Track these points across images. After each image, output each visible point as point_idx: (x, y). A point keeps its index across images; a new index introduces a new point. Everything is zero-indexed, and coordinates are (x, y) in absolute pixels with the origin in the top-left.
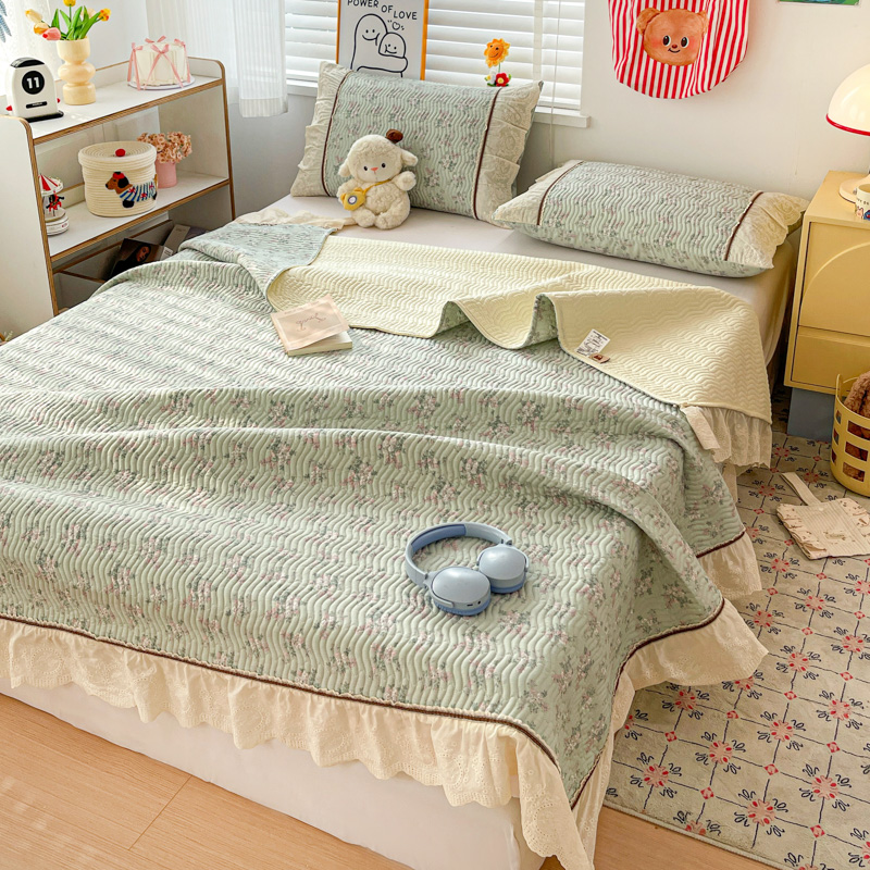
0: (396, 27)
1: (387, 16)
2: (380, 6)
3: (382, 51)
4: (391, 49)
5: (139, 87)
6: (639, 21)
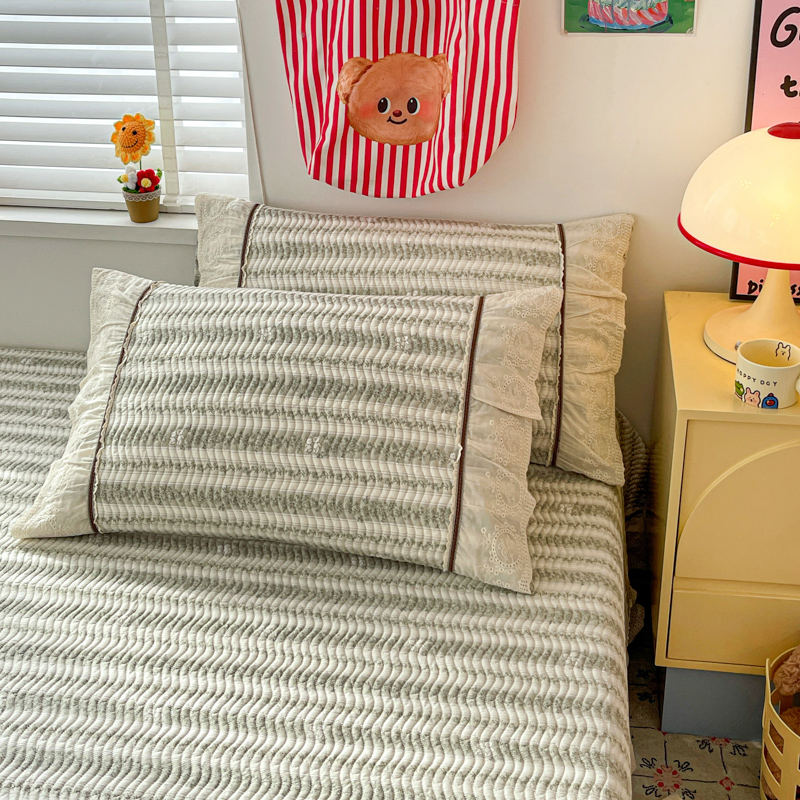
6: (342, 82)
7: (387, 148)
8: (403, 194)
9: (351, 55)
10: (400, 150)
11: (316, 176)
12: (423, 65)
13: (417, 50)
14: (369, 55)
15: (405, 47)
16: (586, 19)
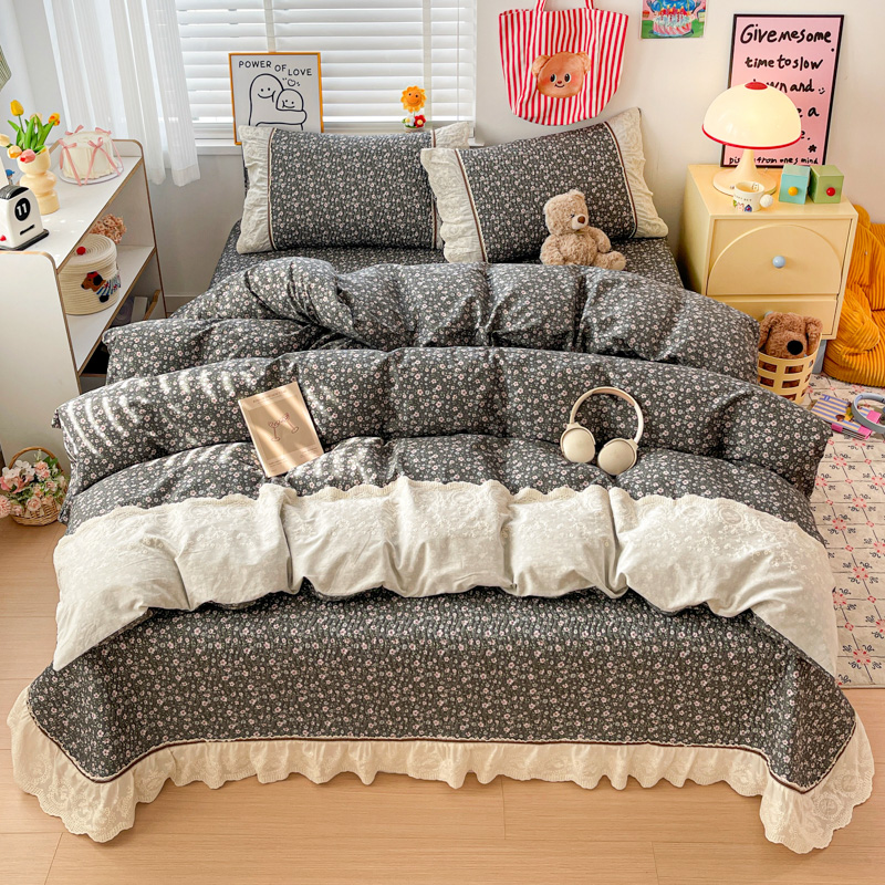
0: (292, 83)
1: (280, 75)
2: (273, 66)
3: (280, 106)
4: (288, 104)
5: (80, 182)
6: (534, 67)
7: (555, 100)
9: (540, 54)
10: (561, 100)
11: (520, 116)
12: (572, 57)
13: (570, 50)
14: (549, 54)
16: (652, 32)
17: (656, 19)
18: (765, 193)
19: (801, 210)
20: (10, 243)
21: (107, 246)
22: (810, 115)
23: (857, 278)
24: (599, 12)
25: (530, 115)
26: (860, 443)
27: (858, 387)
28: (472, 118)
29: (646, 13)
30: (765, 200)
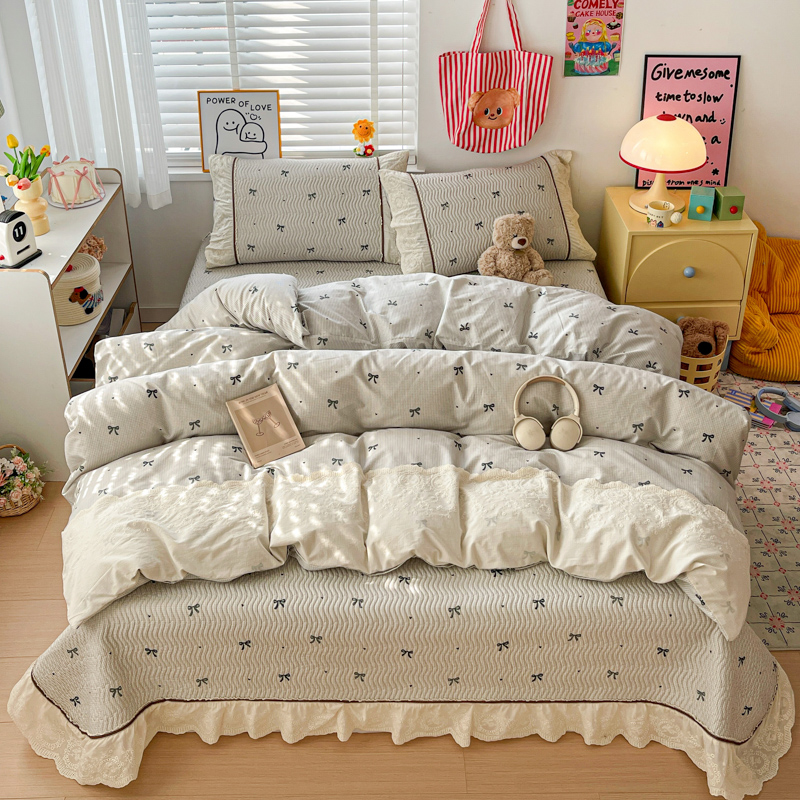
0: (254, 117)
2: (237, 102)
5: (67, 207)
6: (470, 102)
7: (489, 130)
8: (495, 151)
9: (475, 90)
10: (494, 131)
11: (458, 145)
12: (504, 92)
13: (502, 87)
15: (497, 86)
16: (574, 70)
17: (577, 59)
18: (674, 211)
19: (707, 227)
20: (9, 261)
21: (91, 263)
22: (713, 143)
23: (756, 286)
24: (527, 54)
25: (466, 145)
26: (764, 432)
27: (760, 382)
28: (414, 147)
29: (568, 54)
30: (675, 218)
